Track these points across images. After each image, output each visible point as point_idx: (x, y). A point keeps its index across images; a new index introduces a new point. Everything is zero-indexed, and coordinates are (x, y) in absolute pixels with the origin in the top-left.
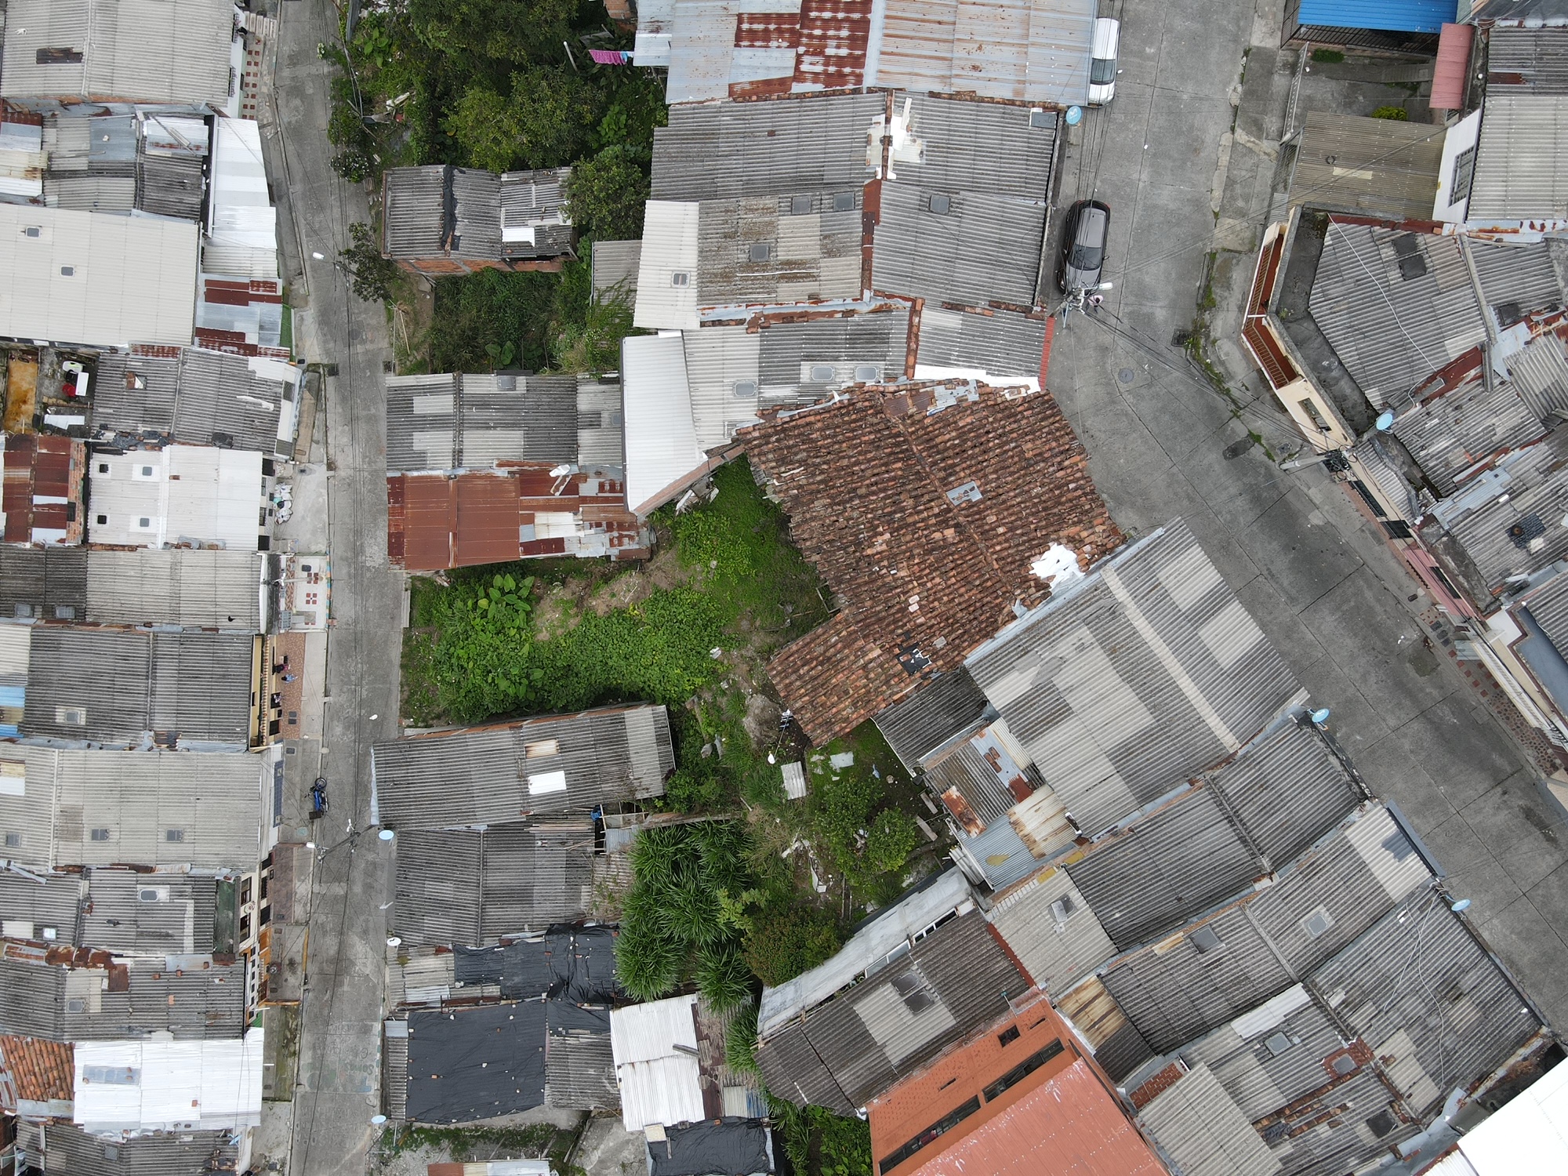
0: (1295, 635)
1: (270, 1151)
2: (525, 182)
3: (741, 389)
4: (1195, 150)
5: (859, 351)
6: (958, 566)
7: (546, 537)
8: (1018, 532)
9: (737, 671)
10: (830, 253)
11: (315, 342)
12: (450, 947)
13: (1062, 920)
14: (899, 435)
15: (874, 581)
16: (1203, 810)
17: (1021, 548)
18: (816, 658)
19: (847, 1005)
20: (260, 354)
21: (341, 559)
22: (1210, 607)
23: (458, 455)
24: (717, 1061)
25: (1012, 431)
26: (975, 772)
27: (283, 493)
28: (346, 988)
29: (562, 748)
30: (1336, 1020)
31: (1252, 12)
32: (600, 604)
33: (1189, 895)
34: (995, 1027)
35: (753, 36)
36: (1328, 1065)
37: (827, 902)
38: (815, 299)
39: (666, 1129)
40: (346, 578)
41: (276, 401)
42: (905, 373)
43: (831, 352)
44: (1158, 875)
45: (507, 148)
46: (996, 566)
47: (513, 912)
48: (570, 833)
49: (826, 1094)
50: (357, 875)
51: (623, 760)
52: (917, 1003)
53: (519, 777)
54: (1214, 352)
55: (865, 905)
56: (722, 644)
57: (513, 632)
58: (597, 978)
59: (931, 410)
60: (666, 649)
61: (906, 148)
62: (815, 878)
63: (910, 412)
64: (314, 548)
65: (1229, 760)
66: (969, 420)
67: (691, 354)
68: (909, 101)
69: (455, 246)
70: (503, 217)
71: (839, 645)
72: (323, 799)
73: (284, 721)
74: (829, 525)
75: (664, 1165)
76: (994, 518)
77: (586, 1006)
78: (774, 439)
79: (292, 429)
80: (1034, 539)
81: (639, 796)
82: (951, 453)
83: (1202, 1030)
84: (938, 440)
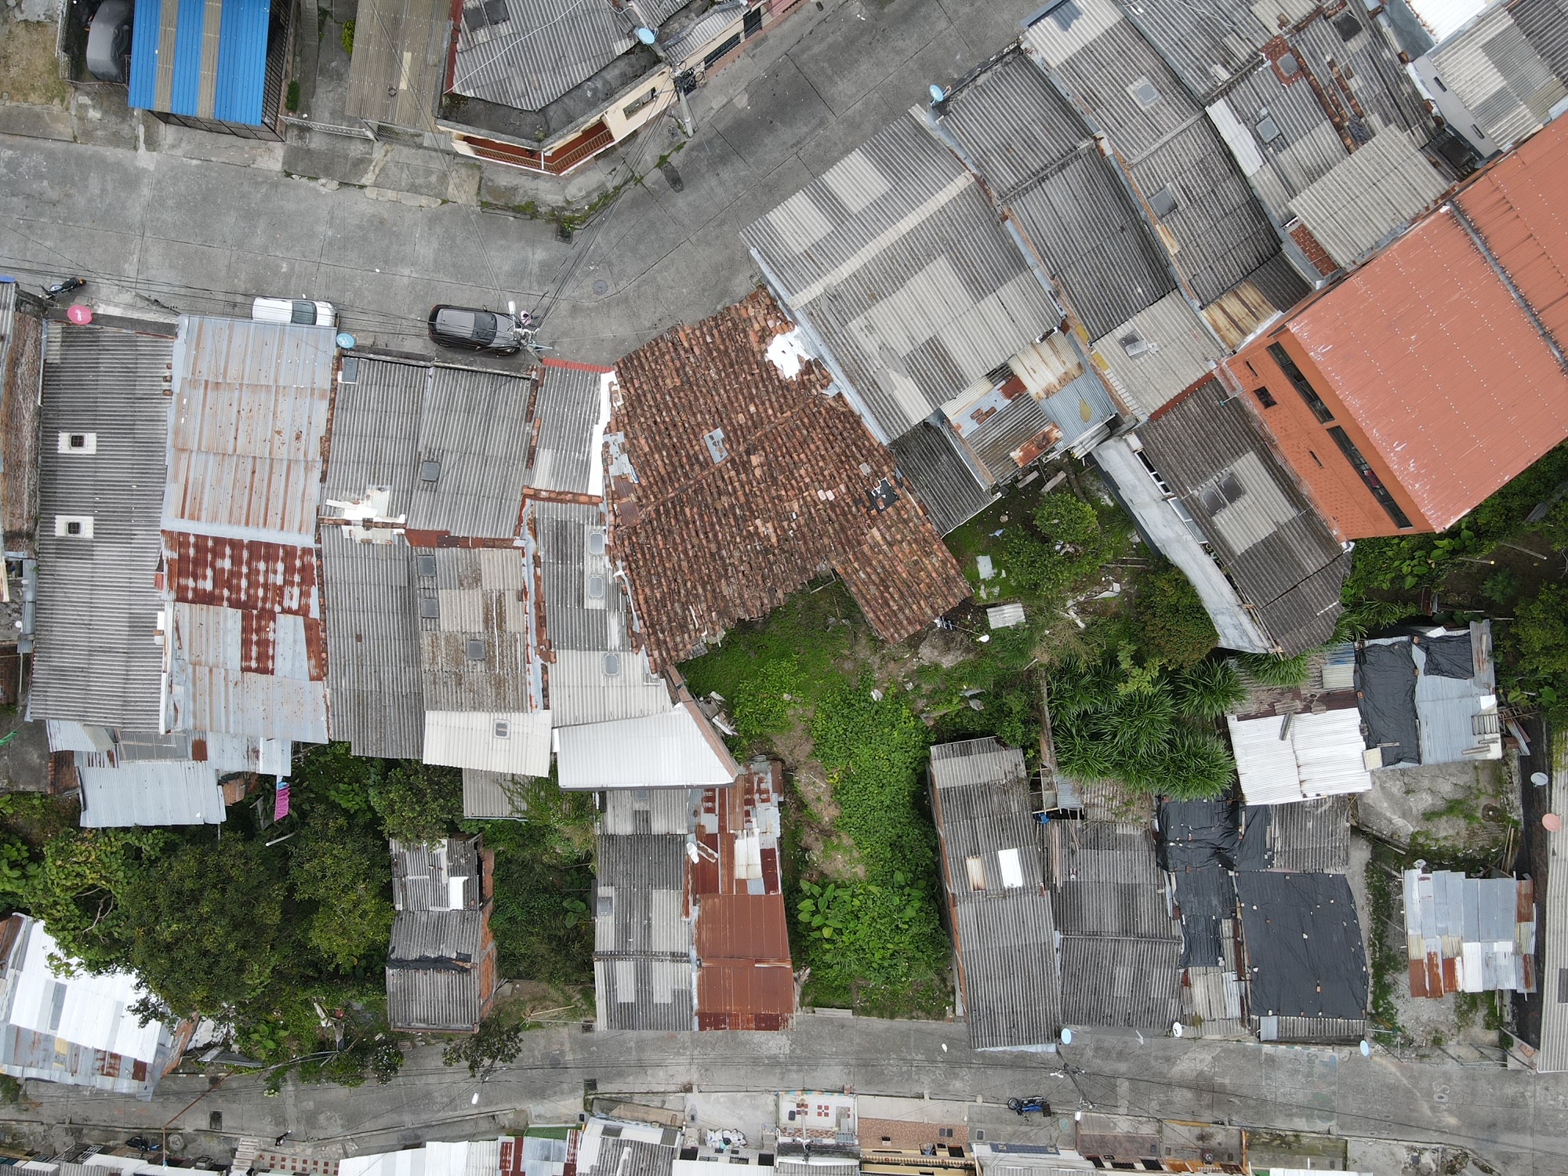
0: (857, 119)
1: (1398, 1162)
2: (404, 886)
3: (611, 668)
4: (381, 223)
5: (574, 550)
6: (788, 452)
7: (759, 868)
8: (754, 391)
9: (894, 673)
10: (477, 580)
11: (562, 1103)
12: (1182, 971)
13: (1145, 345)
14: (657, 511)
15: (803, 534)
16: (1031, 206)
17: (770, 389)
18: (882, 593)
19: (1236, 562)
20: (573, 1160)
21: (782, 1079)
22: (829, 202)
23: (677, 957)
24: (1297, 694)
25: (654, 399)
26: (996, 433)
27: (715, 1139)
28: (1227, 1081)
29: (975, 853)
30: (1243, 73)
31: (249, 170)
32: (827, 813)
33: (1118, 219)
34: (1256, 412)
35: (263, 657)
36: (1289, 80)
37: (1130, 583)
38: (522, 594)
39: (1368, 747)
40: (801, 1074)
41: (621, 1145)
42: (597, 505)
43: (575, 579)
44: (1098, 250)
45: (370, 905)
46: (789, 413)
47: (1145, 904)
48: (1062, 846)
49: (1328, 583)
50: (1108, 1067)
51: (986, 790)
52: (1233, 491)
53: (1005, 897)
54: (578, 202)
55: (1132, 544)
56: (868, 688)
57: (856, 902)
58: (1212, 818)
59: (633, 479)
60: (873, 746)
61: (375, 505)
62: (1106, 594)
63: (635, 500)
64: (772, 1108)
65: (981, 182)
66: (643, 442)
67: (576, 719)
68: (329, 502)
69: (467, 958)
70: (438, 909)
71: (868, 570)
72: (1030, 1102)
73: (950, 1142)
74: (748, 580)
75: (1406, 750)
76: (741, 415)
77: (1242, 830)
78: (661, 636)
79: (649, 1128)
80: (762, 376)
81: (1023, 774)
82: (675, 459)
83: (1255, 205)
84: (663, 472)
